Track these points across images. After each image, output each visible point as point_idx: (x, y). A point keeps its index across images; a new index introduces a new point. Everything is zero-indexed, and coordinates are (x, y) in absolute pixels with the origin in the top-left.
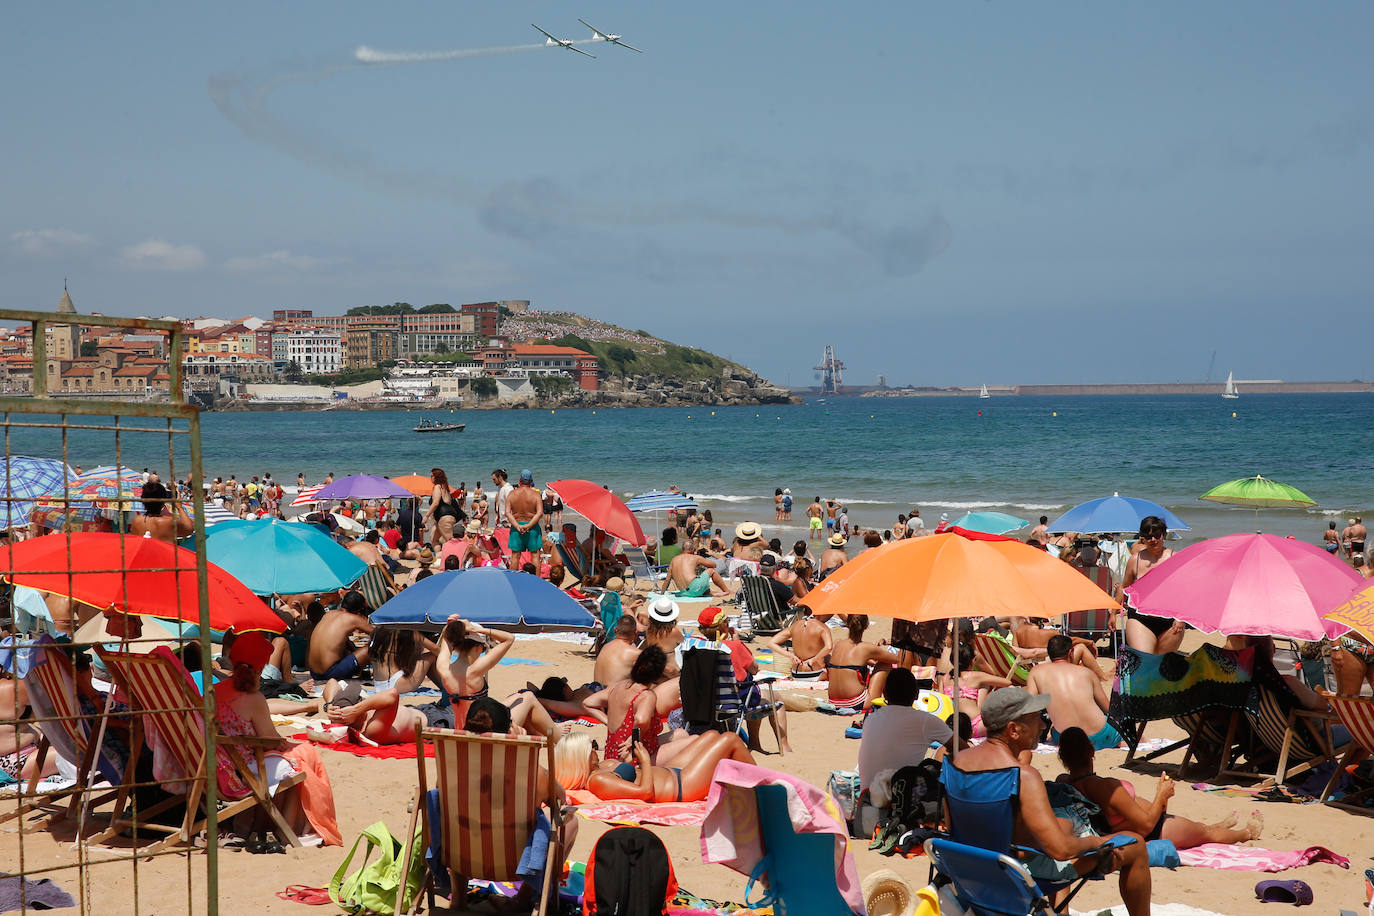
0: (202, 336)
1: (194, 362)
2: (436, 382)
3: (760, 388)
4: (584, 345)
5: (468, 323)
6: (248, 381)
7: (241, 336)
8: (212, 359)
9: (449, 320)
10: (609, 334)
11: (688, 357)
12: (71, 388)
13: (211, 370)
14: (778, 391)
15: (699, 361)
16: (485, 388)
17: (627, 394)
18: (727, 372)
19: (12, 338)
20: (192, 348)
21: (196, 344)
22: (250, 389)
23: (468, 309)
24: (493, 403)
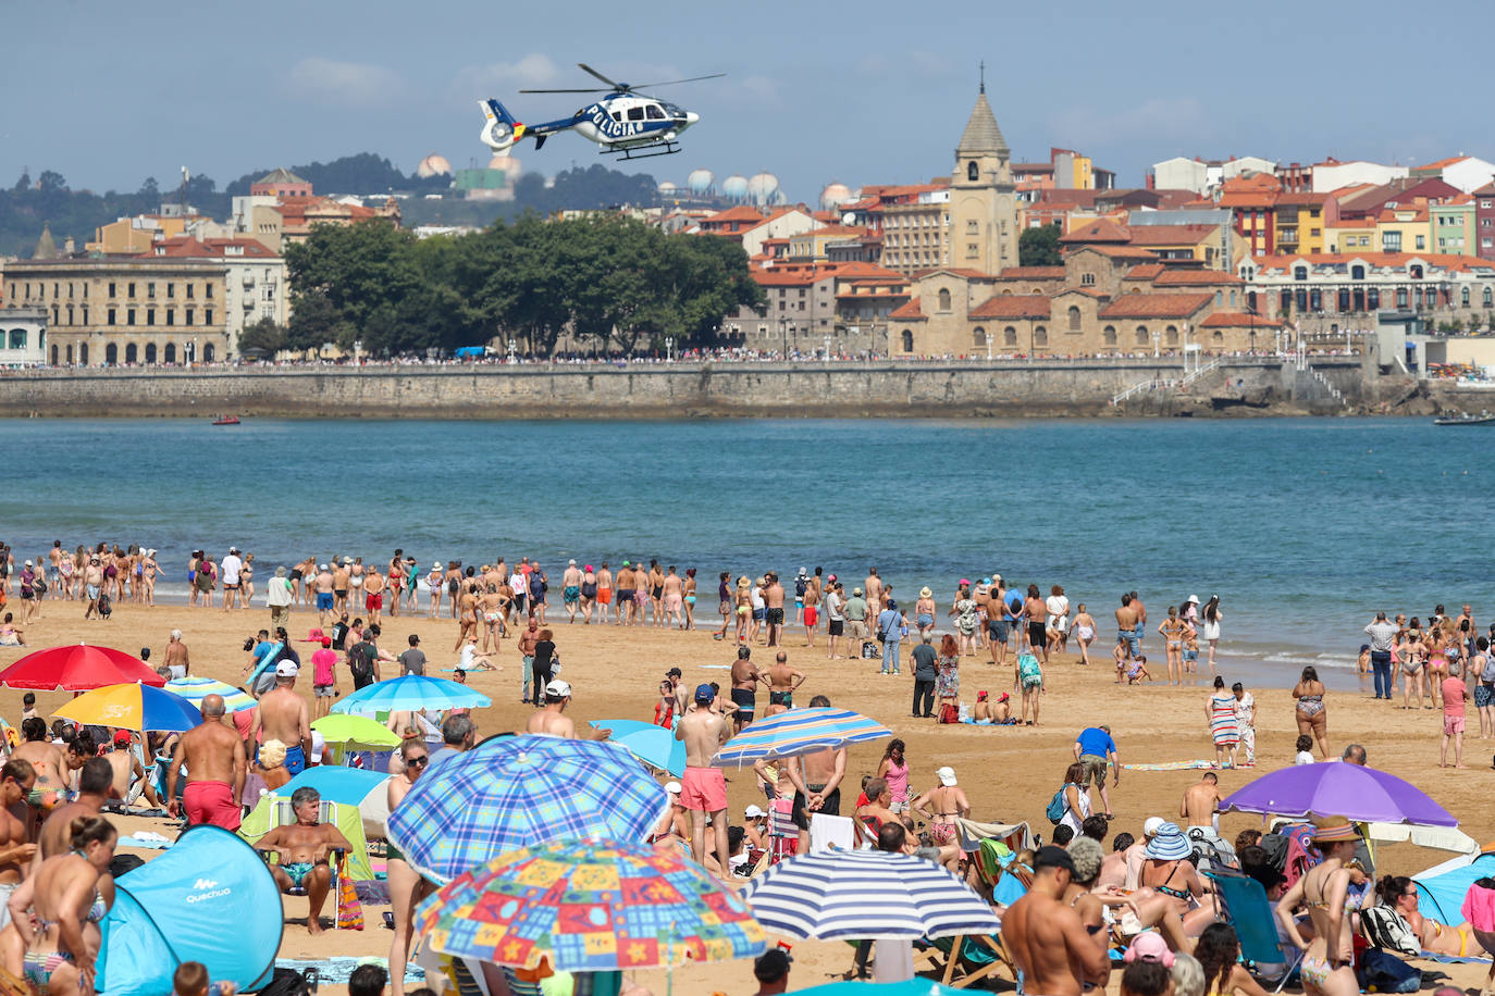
0: (1331, 209)
1: (1312, 279)
6: (1453, 330)
7: (1437, 209)
8: (1358, 272)
12: (995, 348)
13: (1356, 301)
19: (849, 218)
20: (1306, 243)
21: (1316, 232)
22: (1461, 350)
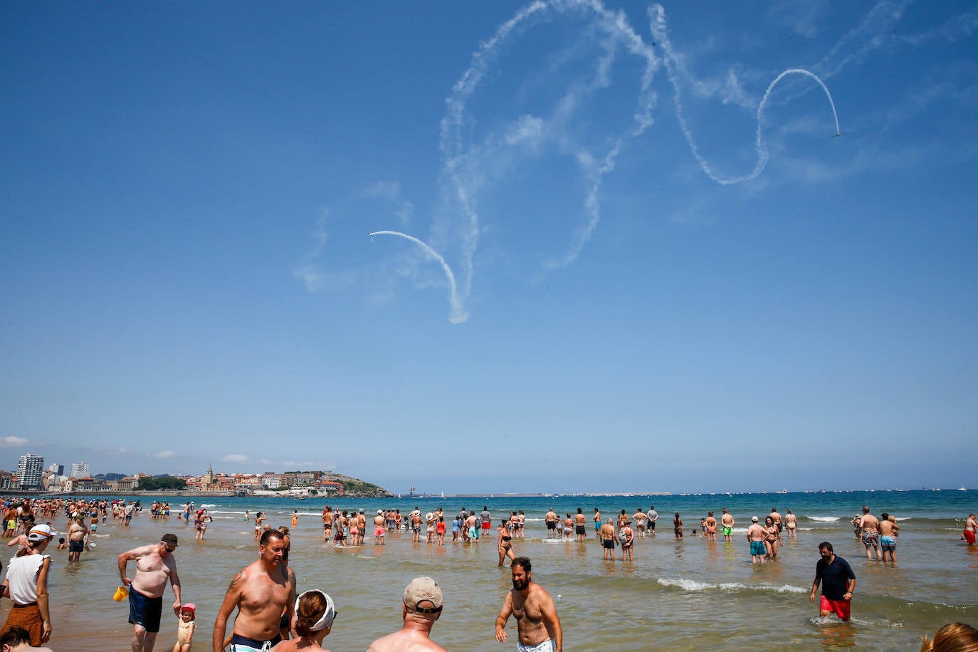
0: (245, 478)
1: (241, 485)
2: (302, 491)
3: (386, 493)
4: (341, 482)
5: (312, 476)
6: (254, 489)
7: (255, 478)
8: (246, 484)
9: (308, 475)
10: (348, 480)
11: (368, 485)
12: (209, 491)
13: (245, 487)
14: (390, 494)
15: (371, 487)
16: (314, 492)
17: (351, 494)
18: (378, 489)
21: (243, 481)
22: (255, 491)
23: (313, 473)
24: (316, 496)
